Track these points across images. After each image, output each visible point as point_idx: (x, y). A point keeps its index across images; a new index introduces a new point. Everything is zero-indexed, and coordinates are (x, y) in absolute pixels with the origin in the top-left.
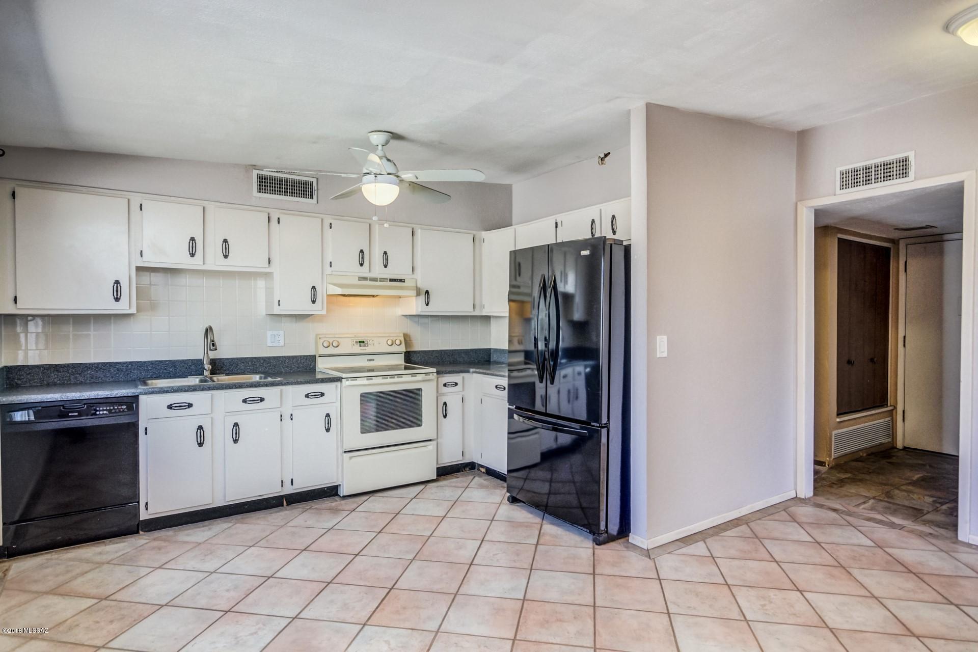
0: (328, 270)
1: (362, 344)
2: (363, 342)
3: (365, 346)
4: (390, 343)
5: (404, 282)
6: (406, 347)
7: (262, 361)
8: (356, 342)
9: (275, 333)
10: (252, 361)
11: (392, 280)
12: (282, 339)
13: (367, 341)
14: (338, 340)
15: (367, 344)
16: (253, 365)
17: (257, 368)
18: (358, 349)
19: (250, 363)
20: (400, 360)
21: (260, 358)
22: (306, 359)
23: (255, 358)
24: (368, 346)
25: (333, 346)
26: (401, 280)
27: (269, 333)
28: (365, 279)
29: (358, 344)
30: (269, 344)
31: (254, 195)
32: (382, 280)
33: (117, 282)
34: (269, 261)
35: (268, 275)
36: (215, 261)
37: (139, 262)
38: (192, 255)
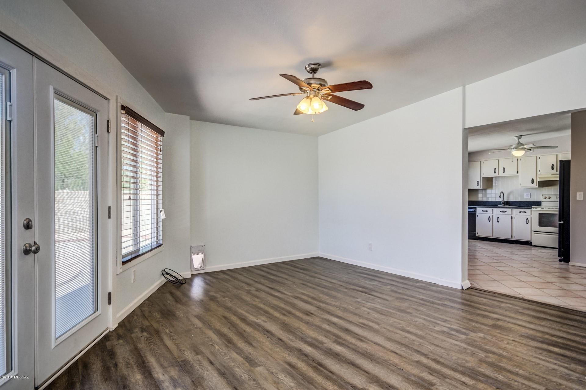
0: (538, 173)
7: (522, 203)
12: (529, 196)
14: (550, 196)
17: (520, 205)
19: (518, 203)
22: (539, 202)
23: (520, 201)
25: (548, 199)
27: (526, 194)
28: (554, 175)
30: (525, 197)
33: (478, 181)
34: (517, 172)
35: (518, 176)
36: (501, 174)
37: (483, 176)
38: (495, 173)
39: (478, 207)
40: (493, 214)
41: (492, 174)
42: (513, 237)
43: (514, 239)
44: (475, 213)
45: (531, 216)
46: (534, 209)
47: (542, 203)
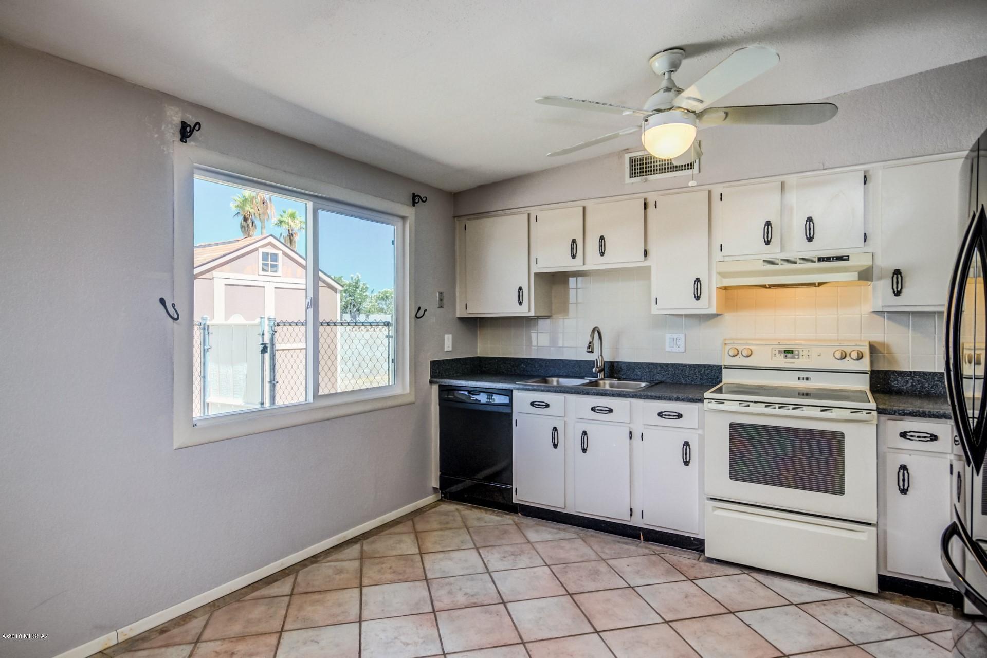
0: (717, 255)
1: (789, 355)
2: (792, 352)
3: (793, 358)
4: (838, 355)
5: (848, 259)
6: (872, 363)
7: (659, 368)
8: (780, 352)
9: (675, 336)
10: (649, 368)
11: (821, 259)
12: (682, 343)
13: (798, 351)
14: (750, 347)
15: (798, 355)
16: (650, 372)
17: (654, 376)
18: (781, 361)
19: (647, 370)
20: (862, 384)
21: (657, 364)
22: (712, 370)
23: (652, 364)
24: (798, 358)
25: (743, 356)
26: (842, 257)
27: (668, 336)
28: (773, 262)
29: (783, 355)
30: (668, 349)
31: (627, 182)
32: (804, 261)
33: (520, 289)
34: (646, 253)
35: (649, 268)
36: (592, 261)
37: (535, 269)
38: (574, 257)
39: (518, 389)
40: (565, 419)
41: (563, 263)
42: (637, 513)
43: (637, 522)
44: (510, 412)
45: (700, 432)
46: (714, 406)
47: (724, 370)
